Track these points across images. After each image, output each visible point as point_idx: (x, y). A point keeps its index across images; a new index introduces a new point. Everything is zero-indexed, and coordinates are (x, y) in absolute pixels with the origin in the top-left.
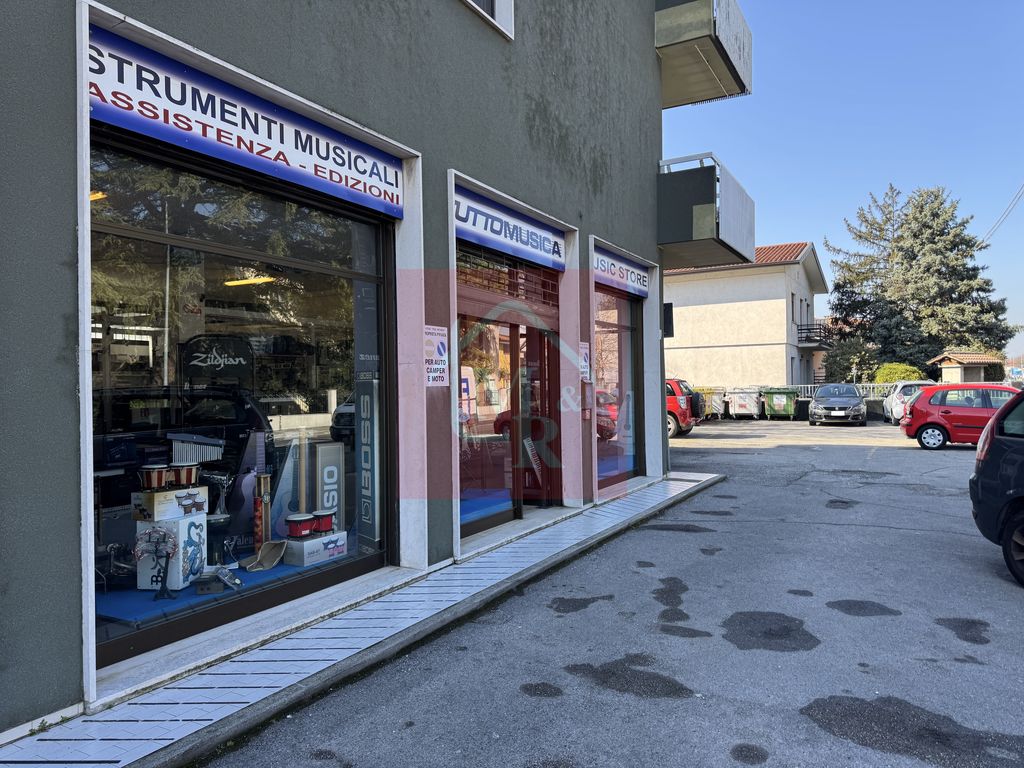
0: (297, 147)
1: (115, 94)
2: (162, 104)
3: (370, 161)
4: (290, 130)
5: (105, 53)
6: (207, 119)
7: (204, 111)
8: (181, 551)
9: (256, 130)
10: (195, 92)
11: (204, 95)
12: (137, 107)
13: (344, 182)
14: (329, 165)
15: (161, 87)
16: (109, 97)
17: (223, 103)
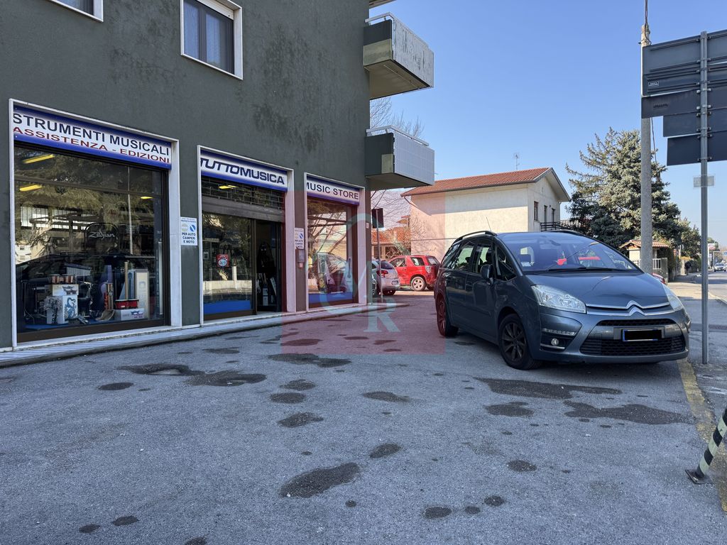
0: (111, 142)
1: (26, 130)
2: (46, 131)
3: (151, 145)
4: (107, 136)
5: (22, 116)
6: (67, 135)
7: (65, 132)
8: (64, 309)
9: (90, 137)
10: (61, 125)
11: (65, 126)
12: (35, 134)
13: (136, 155)
14: (129, 148)
15: (46, 125)
16: (24, 132)
17: (74, 128)
